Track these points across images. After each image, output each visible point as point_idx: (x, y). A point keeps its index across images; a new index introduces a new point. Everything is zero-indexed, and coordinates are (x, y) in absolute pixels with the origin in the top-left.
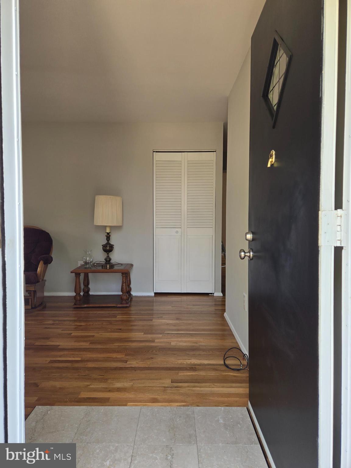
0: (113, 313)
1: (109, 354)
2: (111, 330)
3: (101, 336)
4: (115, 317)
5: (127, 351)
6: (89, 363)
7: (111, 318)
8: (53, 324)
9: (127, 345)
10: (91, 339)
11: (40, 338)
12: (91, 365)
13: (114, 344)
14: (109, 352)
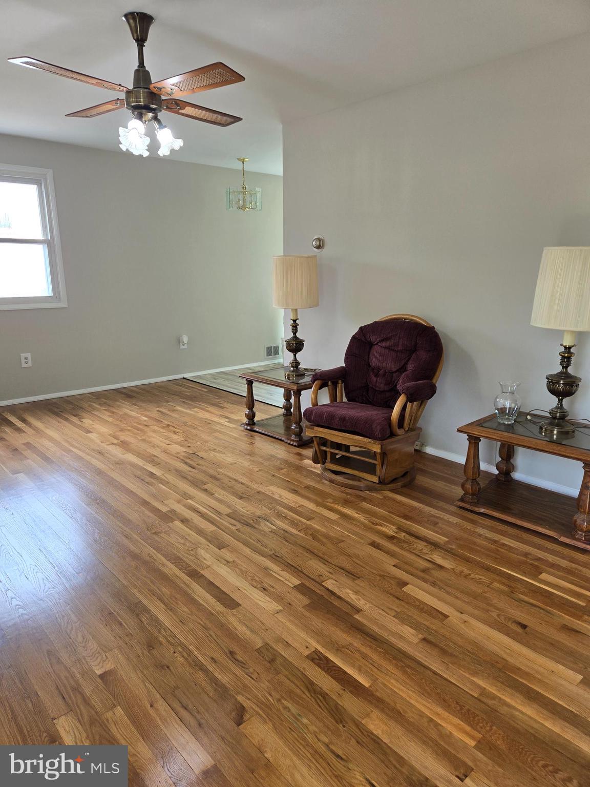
0: (539, 559)
1: (439, 710)
2: (498, 616)
3: (463, 626)
4: (535, 571)
5: (491, 727)
6: (376, 713)
7: (525, 574)
8: (391, 538)
9: (508, 700)
10: (434, 624)
11: (313, 553)
12: (377, 725)
13: (475, 679)
14: (445, 701)
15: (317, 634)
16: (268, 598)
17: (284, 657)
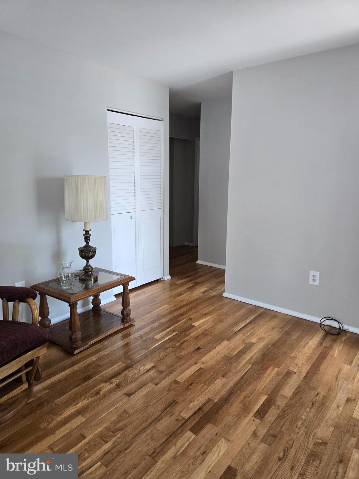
5: (265, 363)
15: (239, 417)
16: (215, 449)
17: (268, 431)
